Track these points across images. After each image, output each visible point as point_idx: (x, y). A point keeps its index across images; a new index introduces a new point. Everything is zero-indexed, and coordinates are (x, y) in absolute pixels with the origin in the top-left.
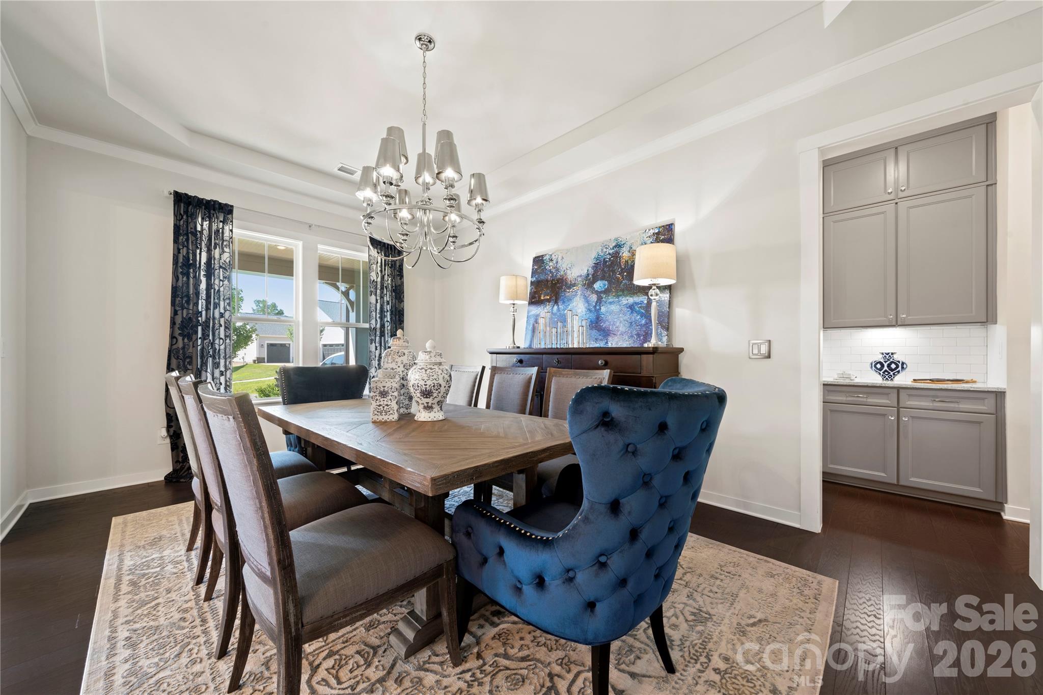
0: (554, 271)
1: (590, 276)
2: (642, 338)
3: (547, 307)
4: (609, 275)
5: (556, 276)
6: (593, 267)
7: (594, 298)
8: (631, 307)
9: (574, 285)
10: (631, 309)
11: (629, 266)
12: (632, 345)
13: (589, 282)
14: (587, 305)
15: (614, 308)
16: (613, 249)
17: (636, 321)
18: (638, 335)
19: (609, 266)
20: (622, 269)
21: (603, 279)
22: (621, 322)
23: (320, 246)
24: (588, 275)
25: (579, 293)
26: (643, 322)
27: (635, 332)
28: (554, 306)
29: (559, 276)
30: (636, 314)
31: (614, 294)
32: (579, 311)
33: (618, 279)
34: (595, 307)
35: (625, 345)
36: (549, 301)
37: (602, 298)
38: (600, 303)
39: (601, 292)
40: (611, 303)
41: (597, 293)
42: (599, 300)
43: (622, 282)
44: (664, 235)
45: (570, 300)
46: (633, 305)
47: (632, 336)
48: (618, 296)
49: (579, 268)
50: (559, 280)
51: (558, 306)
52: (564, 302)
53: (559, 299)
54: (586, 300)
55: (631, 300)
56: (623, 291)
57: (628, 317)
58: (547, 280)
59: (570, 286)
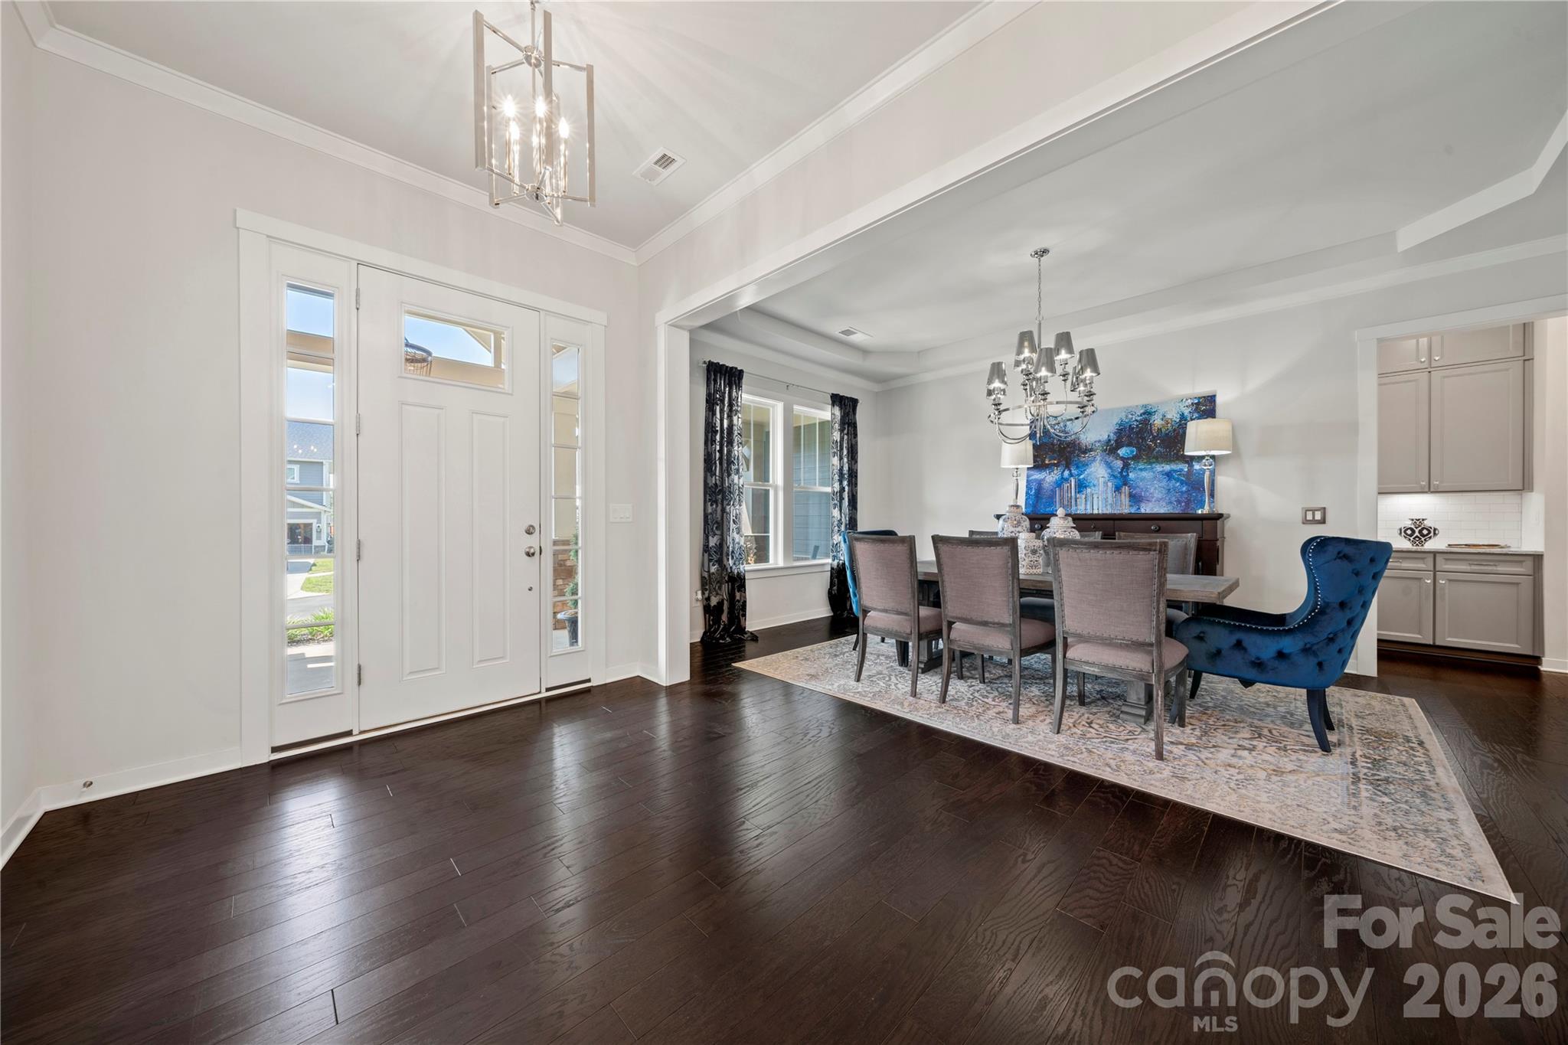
0: (1061, 435)
1: (1112, 442)
2: (1183, 504)
3: (1055, 472)
4: (1138, 442)
5: (1065, 440)
6: (1115, 433)
7: (1119, 464)
8: (1169, 475)
9: (1091, 450)
10: (1168, 476)
11: (1163, 434)
12: (1172, 511)
13: (1111, 449)
14: (1109, 471)
15: (1144, 474)
16: (1141, 415)
17: (1175, 488)
18: (1179, 502)
19: (1137, 433)
20: (1154, 437)
21: (1129, 445)
22: (1155, 489)
23: (795, 407)
24: (1109, 440)
25: (1098, 458)
26: (1184, 489)
27: (1174, 499)
28: (1064, 471)
30: (1174, 481)
31: (1145, 461)
33: (1150, 446)
34: (1121, 473)
35: (1162, 511)
36: (1056, 465)
37: (1130, 464)
38: (1128, 469)
39: (1128, 458)
40: (1141, 470)
41: (1122, 459)
42: (1126, 466)
43: (1154, 449)
44: (1206, 406)
45: (1086, 465)
46: (1170, 472)
47: (1171, 503)
48: (1151, 463)
49: (1095, 433)
50: (1069, 444)
51: (1070, 471)
52: (1078, 467)
53: (1070, 464)
54: (1109, 465)
55: (1167, 468)
56: (1157, 458)
57: (1164, 483)
58: (1053, 444)
59: (1086, 451)
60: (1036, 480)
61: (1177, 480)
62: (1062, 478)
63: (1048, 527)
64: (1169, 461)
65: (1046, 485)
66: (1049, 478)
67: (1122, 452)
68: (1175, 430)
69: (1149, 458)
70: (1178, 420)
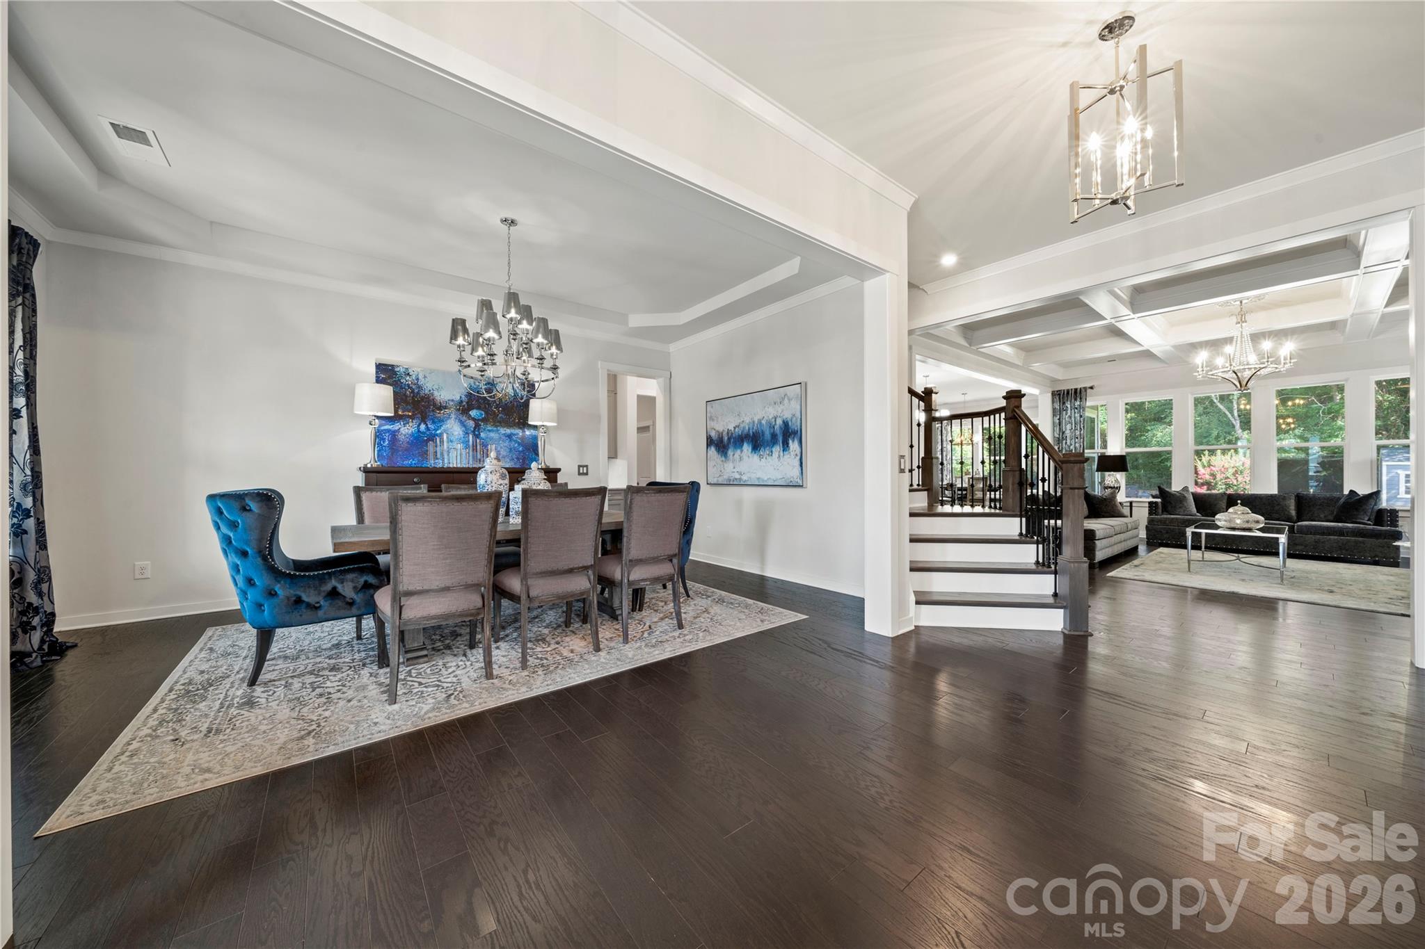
0: (414, 387)
1: (464, 403)
2: (521, 461)
3: (411, 424)
4: (485, 407)
5: (418, 393)
6: (466, 396)
7: (471, 424)
8: (510, 436)
9: (446, 408)
10: (509, 438)
12: (514, 466)
13: (463, 409)
14: (464, 429)
15: (492, 434)
16: (486, 385)
17: (514, 448)
18: (518, 459)
20: (497, 405)
21: (479, 408)
22: (501, 448)
24: (462, 402)
25: (453, 416)
26: (521, 449)
27: (514, 456)
28: (420, 424)
29: (422, 393)
30: (513, 443)
31: (492, 424)
32: (456, 433)
33: (494, 412)
34: (473, 432)
36: (412, 418)
37: (480, 425)
38: (479, 430)
39: (479, 420)
40: (489, 431)
41: (474, 419)
42: (477, 426)
43: (498, 415)
45: (442, 421)
46: (512, 435)
47: (513, 459)
48: (496, 426)
49: (449, 392)
50: (423, 398)
51: (427, 425)
52: (434, 422)
53: (426, 418)
54: (462, 424)
55: (508, 431)
56: (500, 422)
57: (507, 443)
58: (405, 395)
59: (441, 408)
60: (388, 431)
61: (516, 442)
62: (419, 431)
63: (524, 479)
64: (508, 424)
65: (401, 438)
66: (406, 430)
67: (473, 413)
68: (511, 402)
69: (494, 422)
70: (513, 395)
